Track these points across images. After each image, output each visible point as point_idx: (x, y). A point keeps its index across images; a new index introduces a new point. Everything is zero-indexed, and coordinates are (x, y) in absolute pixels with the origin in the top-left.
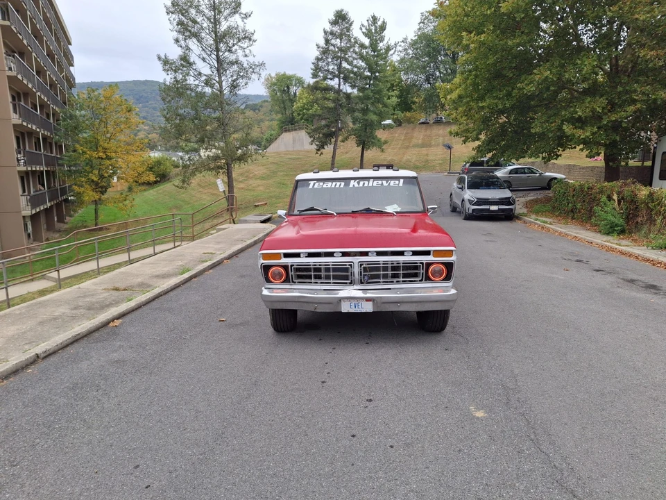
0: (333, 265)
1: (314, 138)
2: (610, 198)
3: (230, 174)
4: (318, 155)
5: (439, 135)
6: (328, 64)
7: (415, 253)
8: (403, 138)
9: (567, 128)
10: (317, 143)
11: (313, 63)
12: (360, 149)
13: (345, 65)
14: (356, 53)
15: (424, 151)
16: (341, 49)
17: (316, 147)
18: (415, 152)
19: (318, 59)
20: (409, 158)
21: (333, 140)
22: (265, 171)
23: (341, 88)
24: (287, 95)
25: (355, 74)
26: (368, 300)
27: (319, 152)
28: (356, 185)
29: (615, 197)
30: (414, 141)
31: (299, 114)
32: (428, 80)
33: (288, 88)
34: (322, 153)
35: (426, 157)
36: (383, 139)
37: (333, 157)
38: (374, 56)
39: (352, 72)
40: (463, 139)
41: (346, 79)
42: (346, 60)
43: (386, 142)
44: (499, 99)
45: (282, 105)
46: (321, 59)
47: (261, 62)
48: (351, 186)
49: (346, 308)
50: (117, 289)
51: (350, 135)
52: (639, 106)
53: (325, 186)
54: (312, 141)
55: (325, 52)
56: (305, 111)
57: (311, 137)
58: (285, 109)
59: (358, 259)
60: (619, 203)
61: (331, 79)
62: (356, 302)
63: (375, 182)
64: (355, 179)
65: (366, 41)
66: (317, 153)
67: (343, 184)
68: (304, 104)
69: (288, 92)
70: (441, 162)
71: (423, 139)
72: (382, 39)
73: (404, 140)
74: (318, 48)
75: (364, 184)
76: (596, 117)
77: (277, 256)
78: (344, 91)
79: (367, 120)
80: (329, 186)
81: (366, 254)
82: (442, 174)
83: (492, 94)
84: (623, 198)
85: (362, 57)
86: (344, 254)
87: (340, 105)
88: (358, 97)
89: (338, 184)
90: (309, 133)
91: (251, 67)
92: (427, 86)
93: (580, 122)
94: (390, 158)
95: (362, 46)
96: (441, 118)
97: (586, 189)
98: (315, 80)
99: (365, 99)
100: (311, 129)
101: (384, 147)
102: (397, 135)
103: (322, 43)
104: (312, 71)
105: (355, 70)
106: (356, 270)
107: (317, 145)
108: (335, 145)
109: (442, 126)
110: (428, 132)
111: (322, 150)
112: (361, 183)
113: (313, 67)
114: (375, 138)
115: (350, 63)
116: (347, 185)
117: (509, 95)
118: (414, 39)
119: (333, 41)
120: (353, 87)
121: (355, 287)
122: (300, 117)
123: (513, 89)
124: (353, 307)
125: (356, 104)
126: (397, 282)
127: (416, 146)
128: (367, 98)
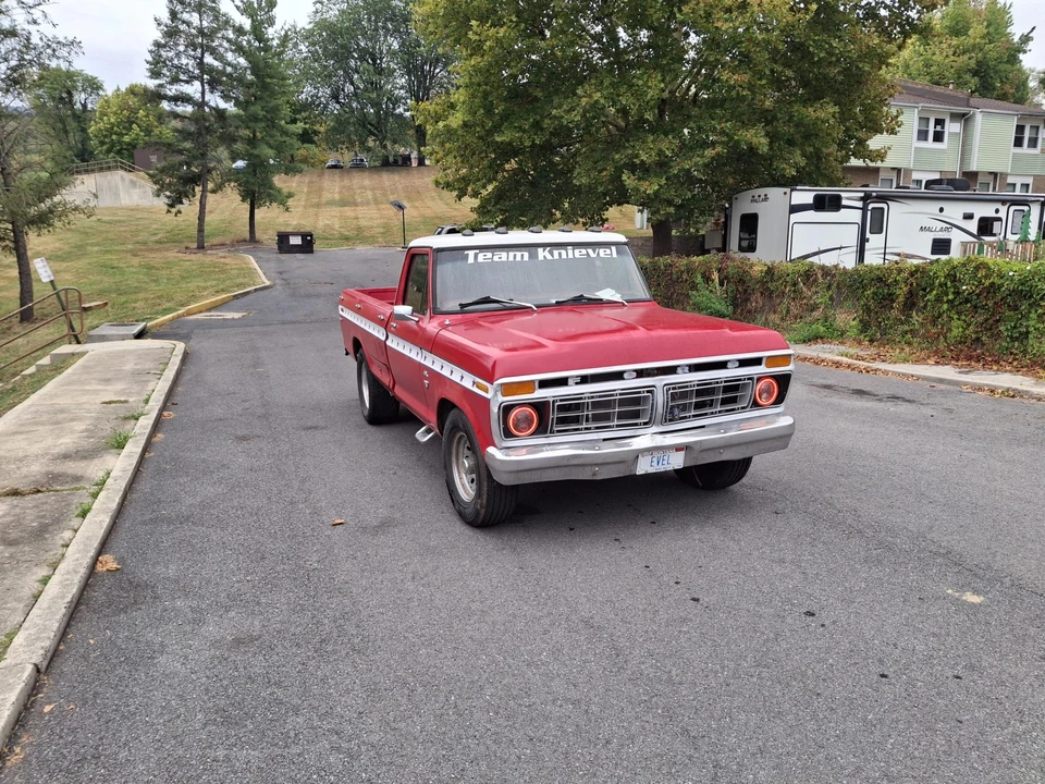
0: (621, 394)
1: (162, 186)
2: (707, 279)
3: (22, 251)
4: (171, 216)
5: (364, 187)
6: (178, 55)
7: (743, 363)
8: (305, 190)
9: (628, 180)
10: (168, 193)
11: (151, 52)
12: (247, 206)
13: (208, 59)
14: (229, 41)
15: (349, 211)
16: (201, 31)
17: (166, 201)
18: (333, 214)
19: (157, 44)
20: (328, 222)
21: (198, 189)
22: (57, 245)
23: (206, 99)
24: (68, 106)
25: (230, 76)
26: (678, 448)
27: (174, 210)
28: (549, 257)
29: (715, 276)
30: (326, 196)
31: (102, 143)
32: (335, 97)
33: (70, 94)
34: (180, 212)
35: (355, 222)
36: (285, 191)
37: (201, 218)
38: (259, 49)
39: (223, 73)
40: (456, 193)
41: (214, 84)
42: (213, 51)
43: (290, 195)
44: (524, 131)
45: (60, 125)
46: (164, 46)
47: (70, 38)
48: (541, 257)
49: (644, 467)
50: (15, 493)
51: (230, 181)
52: (719, 149)
53: (496, 259)
54: (159, 190)
55: (172, 33)
56: (114, 137)
57: (155, 183)
58: (66, 132)
59: (663, 380)
60: (721, 284)
61: (187, 82)
62: (661, 454)
63: (577, 251)
64: (544, 246)
65: (247, 23)
66: (169, 211)
67: (526, 255)
68: (113, 125)
69: (71, 101)
70: (382, 230)
71: (340, 192)
72: (271, 21)
73: (309, 192)
74: (159, 24)
75: (560, 254)
76: (663, 164)
77: (527, 387)
78: (212, 104)
79: (257, 156)
80: (504, 259)
81: (672, 370)
82: (392, 251)
83: (512, 123)
84: (726, 278)
85: (239, 49)
86: (640, 374)
87: (207, 128)
88: (237, 116)
89: (519, 254)
90: (151, 176)
91: (49, 46)
92: (334, 107)
93: (644, 171)
94: (295, 223)
95: (240, 31)
96: (362, 160)
97: (662, 267)
98: (157, 82)
99: (251, 121)
100: (157, 169)
101: (290, 202)
102: (294, 185)
103: (165, 17)
104: (148, 66)
105: (229, 69)
106: (660, 398)
107: (168, 197)
108: (203, 198)
109: (367, 174)
110: (346, 182)
111: (179, 207)
112: (556, 253)
113: (150, 59)
114: (271, 186)
115: (219, 57)
116: (533, 256)
117: (537, 126)
118: (308, 27)
119: (185, 16)
120: (226, 98)
121: (655, 429)
122: (105, 147)
123: (543, 117)
124: (655, 463)
125: (237, 128)
126: (712, 413)
127: (331, 203)
128: (256, 119)
